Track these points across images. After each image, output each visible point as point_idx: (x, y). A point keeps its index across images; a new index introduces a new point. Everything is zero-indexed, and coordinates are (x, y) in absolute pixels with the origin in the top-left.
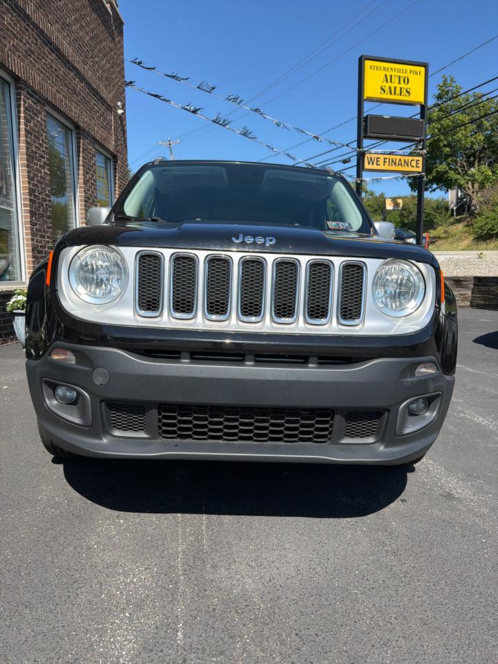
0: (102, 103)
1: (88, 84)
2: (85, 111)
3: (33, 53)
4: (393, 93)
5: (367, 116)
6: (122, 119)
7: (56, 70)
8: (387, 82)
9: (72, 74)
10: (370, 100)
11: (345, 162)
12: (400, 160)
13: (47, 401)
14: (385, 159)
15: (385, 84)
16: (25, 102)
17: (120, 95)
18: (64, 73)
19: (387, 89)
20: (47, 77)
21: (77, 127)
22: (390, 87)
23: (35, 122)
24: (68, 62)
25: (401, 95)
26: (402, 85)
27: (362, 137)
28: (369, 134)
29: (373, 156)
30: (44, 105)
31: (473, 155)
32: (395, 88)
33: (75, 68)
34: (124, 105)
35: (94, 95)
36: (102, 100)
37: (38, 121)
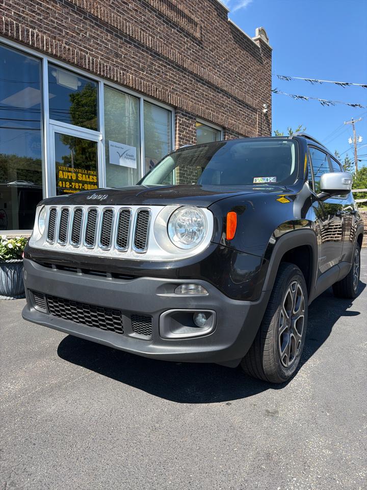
0: (247, 108)
1: (235, 99)
2: (231, 117)
3: (188, 89)
6: (267, 116)
7: (206, 95)
9: (221, 95)
16: (180, 120)
17: (267, 99)
18: (213, 95)
20: (199, 101)
21: (224, 128)
23: (187, 131)
24: (217, 88)
30: (195, 119)
33: (222, 91)
34: (269, 107)
35: (240, 104)
36: (248, 106)
37: (189, 131)
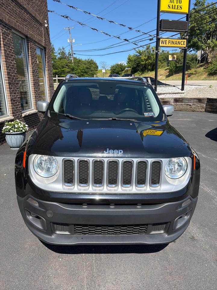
0: (38, 23)
1: (31, 15)
2: (30, 29)
3: (4, 4)
4: (174, 8)
5: (161, 20)
6: (47, 28)
7: (15, 11)
8: (171, 3)
9: (23, 11)
10: (163, 12)
11: (150, 40)
12: (176, 41)
13: (28, 216)
14: (169, 41)
15: (170, 4)
16: (2, 30)
17: (46, 17)
18: (19, 11)
19: (171, 6)
20: (11, 15)
21: (27, 37)
22: (172, 5)
23: (8, 39)
24: (21, 5)
25: (177, 9)
26: (178, 4)
27: (159, 30)
28: (162, 29)
29: (164, 40)
30: (11, 30)
31: (210, 34)
32: (175, 5)
33: (24, 8)
34: (48, 22)
35: (34, 19)
36: (37, 21)
37: (9, 39)
